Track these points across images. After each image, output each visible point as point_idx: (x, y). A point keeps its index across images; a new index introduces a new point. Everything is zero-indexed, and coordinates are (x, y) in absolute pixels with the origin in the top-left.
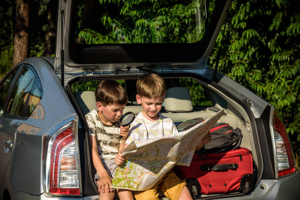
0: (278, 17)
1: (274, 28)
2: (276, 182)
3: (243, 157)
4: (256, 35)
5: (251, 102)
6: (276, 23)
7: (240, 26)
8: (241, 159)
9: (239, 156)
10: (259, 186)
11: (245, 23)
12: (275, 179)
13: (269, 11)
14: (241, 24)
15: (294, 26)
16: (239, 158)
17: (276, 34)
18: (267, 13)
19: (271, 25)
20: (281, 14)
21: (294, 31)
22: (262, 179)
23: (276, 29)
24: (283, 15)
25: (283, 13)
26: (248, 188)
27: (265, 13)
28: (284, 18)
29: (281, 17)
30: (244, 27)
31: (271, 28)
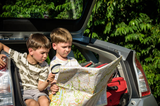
0: (108, 26)
1: (107, 31)
2: (140, 100)
3: (121, 82)
4: (97, 37)
5: (118, 52)
6: (108, 29)
7: (86, 32)
8: (120, 83)
9: (118, 82)
10: (130, 103)
11: (89, 30)
12: (140, 98)
13: (103, 22)
14: (87, 30)
15: (120, 29)
16: (118, 83)
17: (107, 37)
18: (102, 23)
19: (105, 30)
20: (110, 24)
21: (120, 32)
22: (131, 98)
23: (108, 32)
24: (112, 24)
25: (111, 23)
26: (125, 103)
27: (101, 23)
28: (112, 26)
29: (111, 25)
30: (88, 32)
31: (105, 32)
